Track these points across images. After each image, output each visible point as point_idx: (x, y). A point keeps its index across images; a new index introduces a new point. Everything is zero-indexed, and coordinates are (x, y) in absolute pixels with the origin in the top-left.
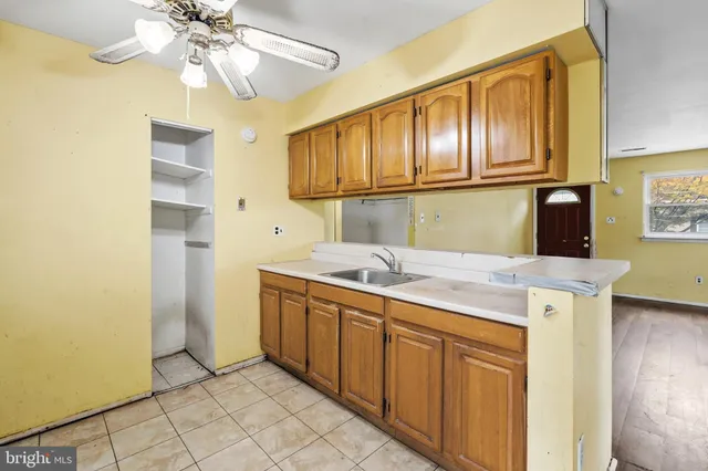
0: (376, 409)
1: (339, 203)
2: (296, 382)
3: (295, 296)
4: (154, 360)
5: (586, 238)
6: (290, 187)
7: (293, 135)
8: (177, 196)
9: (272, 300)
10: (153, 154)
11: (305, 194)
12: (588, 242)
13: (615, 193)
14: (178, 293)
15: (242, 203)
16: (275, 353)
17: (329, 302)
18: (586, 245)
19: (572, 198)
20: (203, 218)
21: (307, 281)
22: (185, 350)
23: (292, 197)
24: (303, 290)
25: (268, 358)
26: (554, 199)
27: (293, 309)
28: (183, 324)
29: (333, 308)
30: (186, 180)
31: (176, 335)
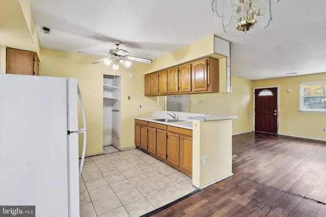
0: (164, 157)
1: (166, 97)
2: (145, 154)
3: (144, 127)
4: (104, 147)
5: (276, 111)
6: (145, 92)
7: (146, 75)
8: (110, 95)
9: (138, 128)
10: (104, 83)
11: (150, 94)
12: (276, 113)
13: (288, 92)
14: (109, 126)
15: (129, 98)
16: (139, 145)
17: (154, 128)
18: (276, 114)
19: (270, 93)
20: (117, 102)
21: (148, 122)
22: (112, 145)
23: (146, 95)
24: (146, 124)
25: (137, 148)
26: (262, 94)
27: (144, 130)
28: (111, 136)
29: (155, 129)
30: (112, 90)
31: (109, 140)
